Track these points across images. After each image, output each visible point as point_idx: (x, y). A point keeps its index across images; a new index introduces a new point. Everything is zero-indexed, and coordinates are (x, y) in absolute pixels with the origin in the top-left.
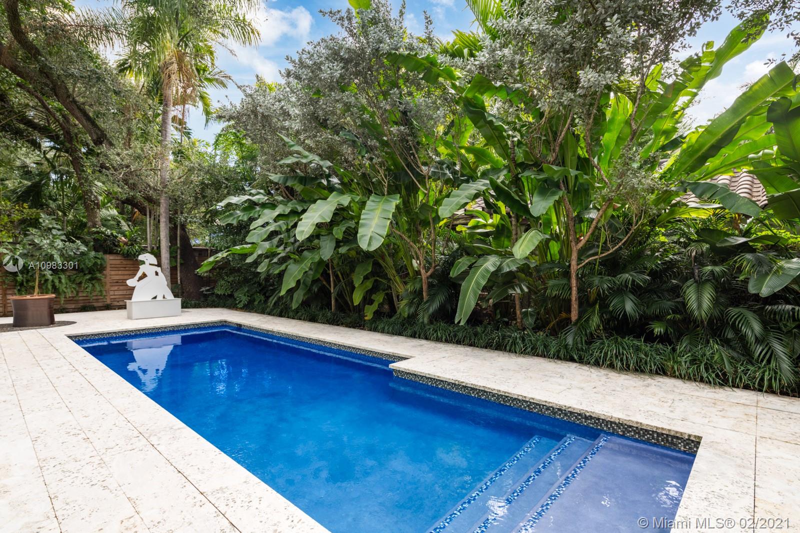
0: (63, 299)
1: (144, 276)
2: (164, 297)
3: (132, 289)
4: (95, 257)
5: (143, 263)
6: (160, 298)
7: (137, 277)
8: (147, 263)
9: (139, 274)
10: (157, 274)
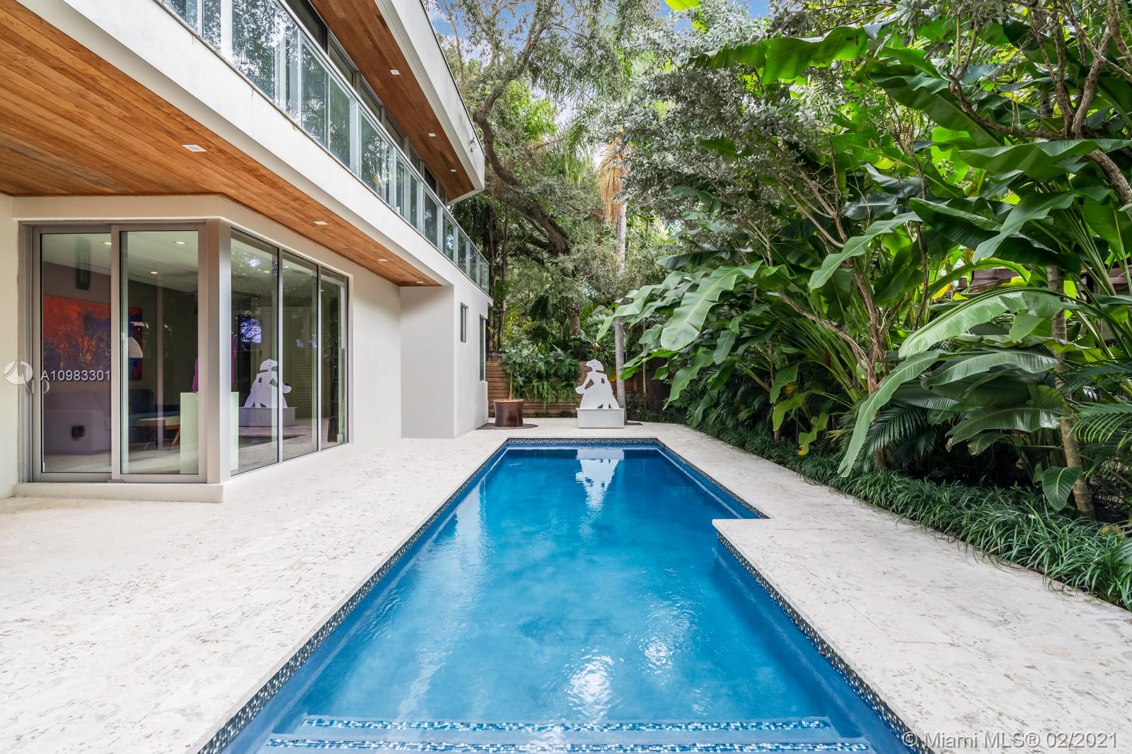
0: (545, 404)
1: (591, 383)
2: (610, 407)
3: (581, 396)
4: (571, 365)
5: (590, 369)
6: (606, 407)
7: (584, 385)
8: (594, 370)
9: (587, 381)
10: (603, 381)
